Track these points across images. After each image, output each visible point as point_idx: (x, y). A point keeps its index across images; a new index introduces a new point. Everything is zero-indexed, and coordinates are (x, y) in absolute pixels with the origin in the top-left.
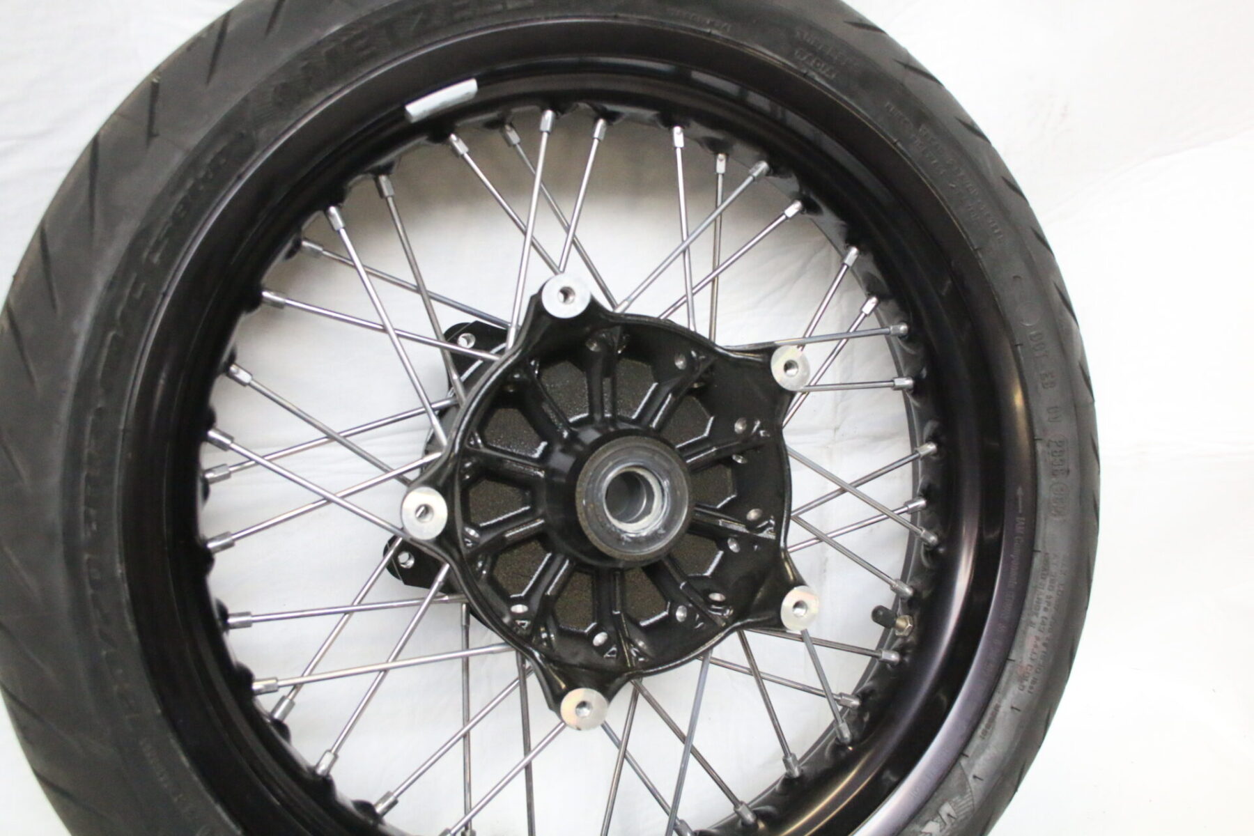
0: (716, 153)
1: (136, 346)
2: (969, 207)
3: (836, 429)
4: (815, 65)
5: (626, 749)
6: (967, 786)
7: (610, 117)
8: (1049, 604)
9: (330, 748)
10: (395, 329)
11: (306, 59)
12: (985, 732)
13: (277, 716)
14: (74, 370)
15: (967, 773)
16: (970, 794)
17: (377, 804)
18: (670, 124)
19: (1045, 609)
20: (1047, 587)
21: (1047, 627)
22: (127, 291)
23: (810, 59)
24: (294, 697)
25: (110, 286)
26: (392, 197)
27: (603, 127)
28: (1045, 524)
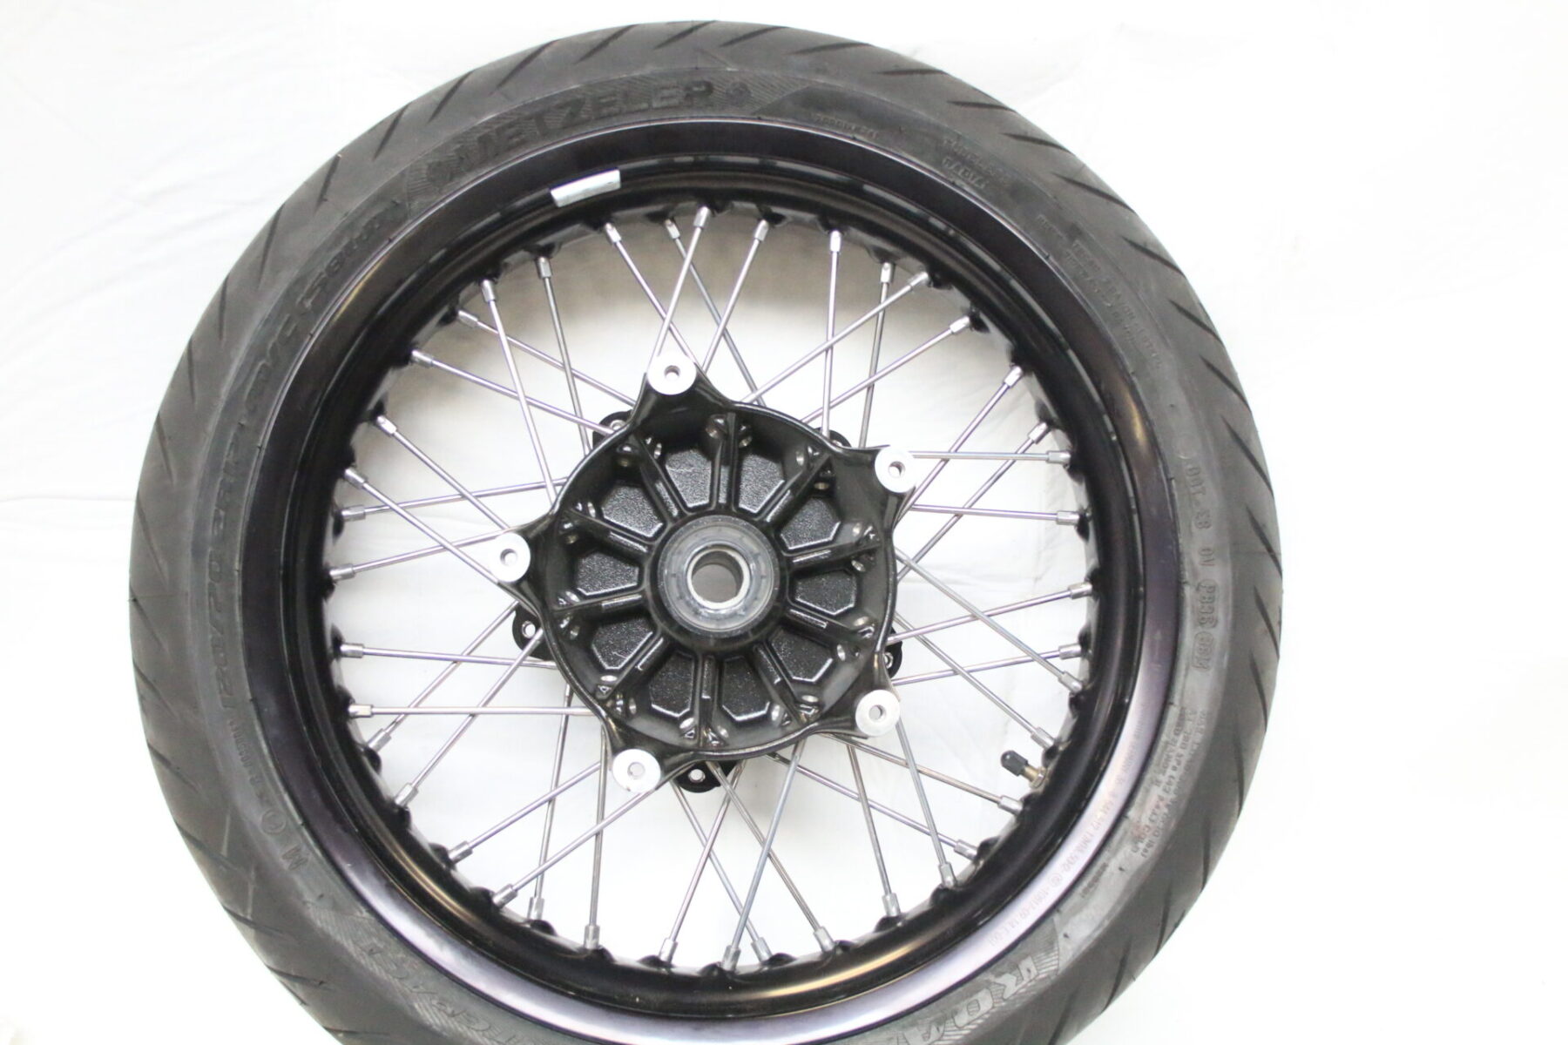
0: (882, 262)
1: (282, 378)
2: (1126, 328)
3: (1037, 579)
4: (963, 173)
5: (711, 849)
6: (1055, 945)
7: (774, 220)
8: (1179, 763)
9: (411, 782)
10: (526, 397)
11: (459, 142)
12: (1086, 891)
13: (372, 746)
14: (225, 391)
15: (1058, 929)
16: (1056, 952)
17: (452, 850)
18: (830, 228)
19: (1174, 769)
20: (1178, 744)
21: (1173, 787)
22: (280, 328)
23: (958, 168)
24: (391, 731)
25: (266, 322)
26: (549, 278)
27: (764, 228)
28: (1186, 676)
